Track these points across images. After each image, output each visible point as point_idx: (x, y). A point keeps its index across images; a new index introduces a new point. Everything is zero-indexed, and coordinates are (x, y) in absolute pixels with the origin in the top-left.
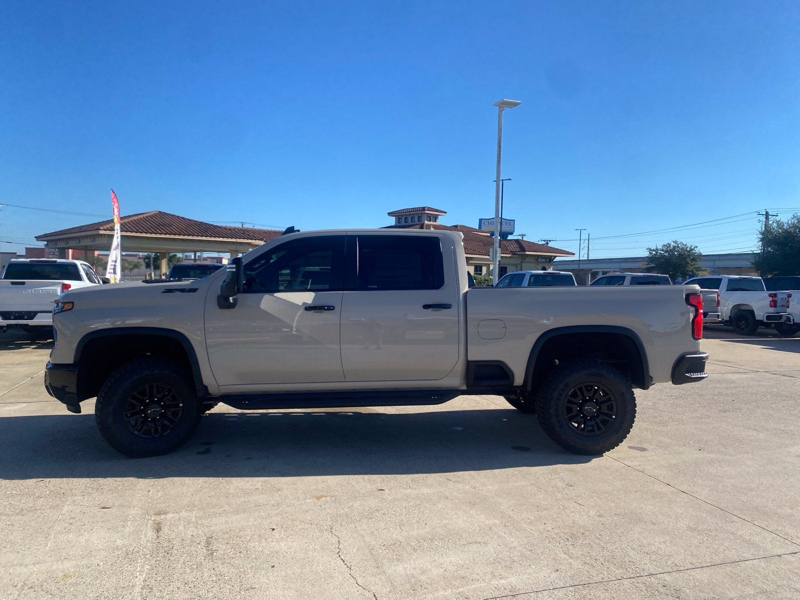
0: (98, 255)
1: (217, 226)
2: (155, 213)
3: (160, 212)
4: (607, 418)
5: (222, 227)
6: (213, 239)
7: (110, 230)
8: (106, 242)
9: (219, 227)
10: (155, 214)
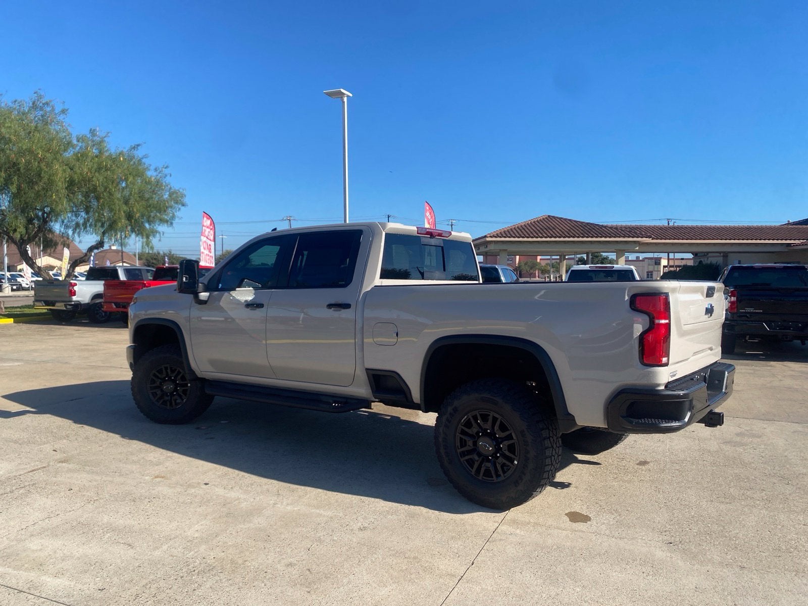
0: (541, 259)
1: (602, 226)
2: (544, 217)
3: (549, 216)
4: (507, 463)
5: (608, 227)
6: (594, 239)
7: (496, 237)
8: (493, 248)
9: (605, 227)
10: (543, 219)
